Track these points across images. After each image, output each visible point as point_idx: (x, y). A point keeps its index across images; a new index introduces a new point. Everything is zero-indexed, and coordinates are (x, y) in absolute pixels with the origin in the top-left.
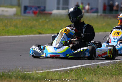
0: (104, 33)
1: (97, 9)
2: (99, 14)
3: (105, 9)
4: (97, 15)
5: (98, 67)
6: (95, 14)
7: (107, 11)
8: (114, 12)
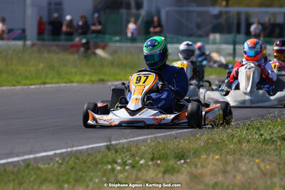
0: (42, 86)
1: (24, 31)
2: (29, 43)
3: (41, 32)
4: (24, 45)
5: (28, 166)
6: (20, 43)
7: (46, 36)
8: (63, 37)
